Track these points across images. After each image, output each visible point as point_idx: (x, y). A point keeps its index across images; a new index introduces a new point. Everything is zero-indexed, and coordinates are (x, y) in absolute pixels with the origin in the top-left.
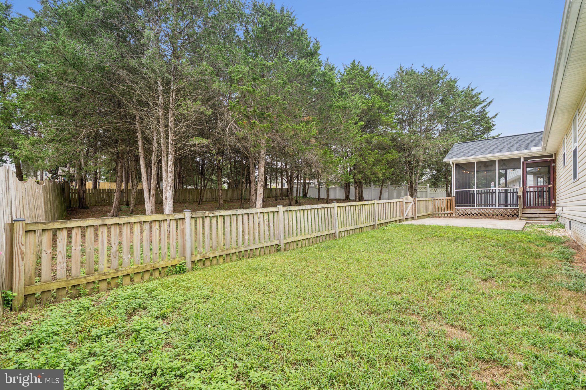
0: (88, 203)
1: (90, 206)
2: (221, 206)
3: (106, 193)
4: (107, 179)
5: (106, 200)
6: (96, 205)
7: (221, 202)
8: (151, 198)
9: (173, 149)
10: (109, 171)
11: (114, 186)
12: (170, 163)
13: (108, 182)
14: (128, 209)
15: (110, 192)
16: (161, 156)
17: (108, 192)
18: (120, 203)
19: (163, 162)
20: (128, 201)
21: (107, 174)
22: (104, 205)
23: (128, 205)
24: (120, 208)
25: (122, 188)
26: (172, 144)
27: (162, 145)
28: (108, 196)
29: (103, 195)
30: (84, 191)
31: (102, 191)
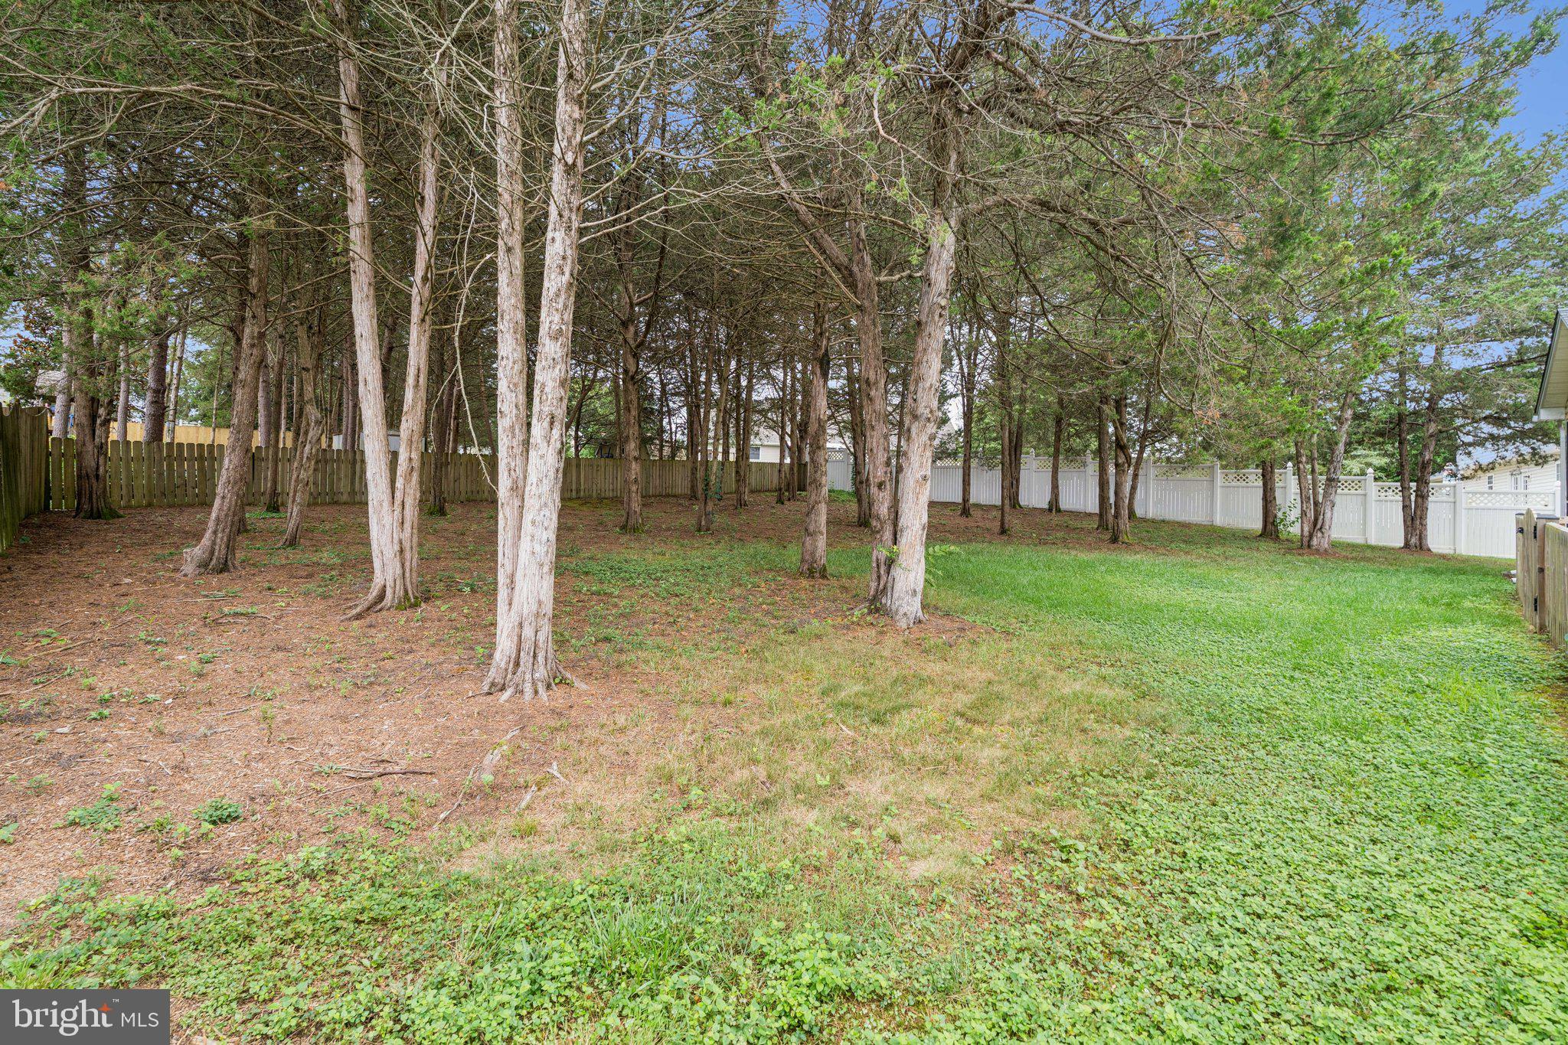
0: (117, 499)
1: (128, 507)
2: (632, 522)
3: (191, 459)
4: (204, 417)
5: (190, 484)
6: (150, 505)
7: (636, 506)
8: (399, 484)
9: (576, 201)
10: (212, 392)
11: (224, 437)
12: (556, 282)
13: (207, 425)
14: (277, 523)
15: (206, 457)
16: (493, 247)
17: (201, 458)
18: (246, 500)
19: (503, 278)
20: (274, 493)
21: (206, 399)
22: (182, 507)
23: (275, 506)
24: (242, 521)
25: (254, 445)
26: (570, 169)
27: (502, 183)
28: (201, 469)
29: (181, 465)
30: (101, 448)
31: (178, 452)
